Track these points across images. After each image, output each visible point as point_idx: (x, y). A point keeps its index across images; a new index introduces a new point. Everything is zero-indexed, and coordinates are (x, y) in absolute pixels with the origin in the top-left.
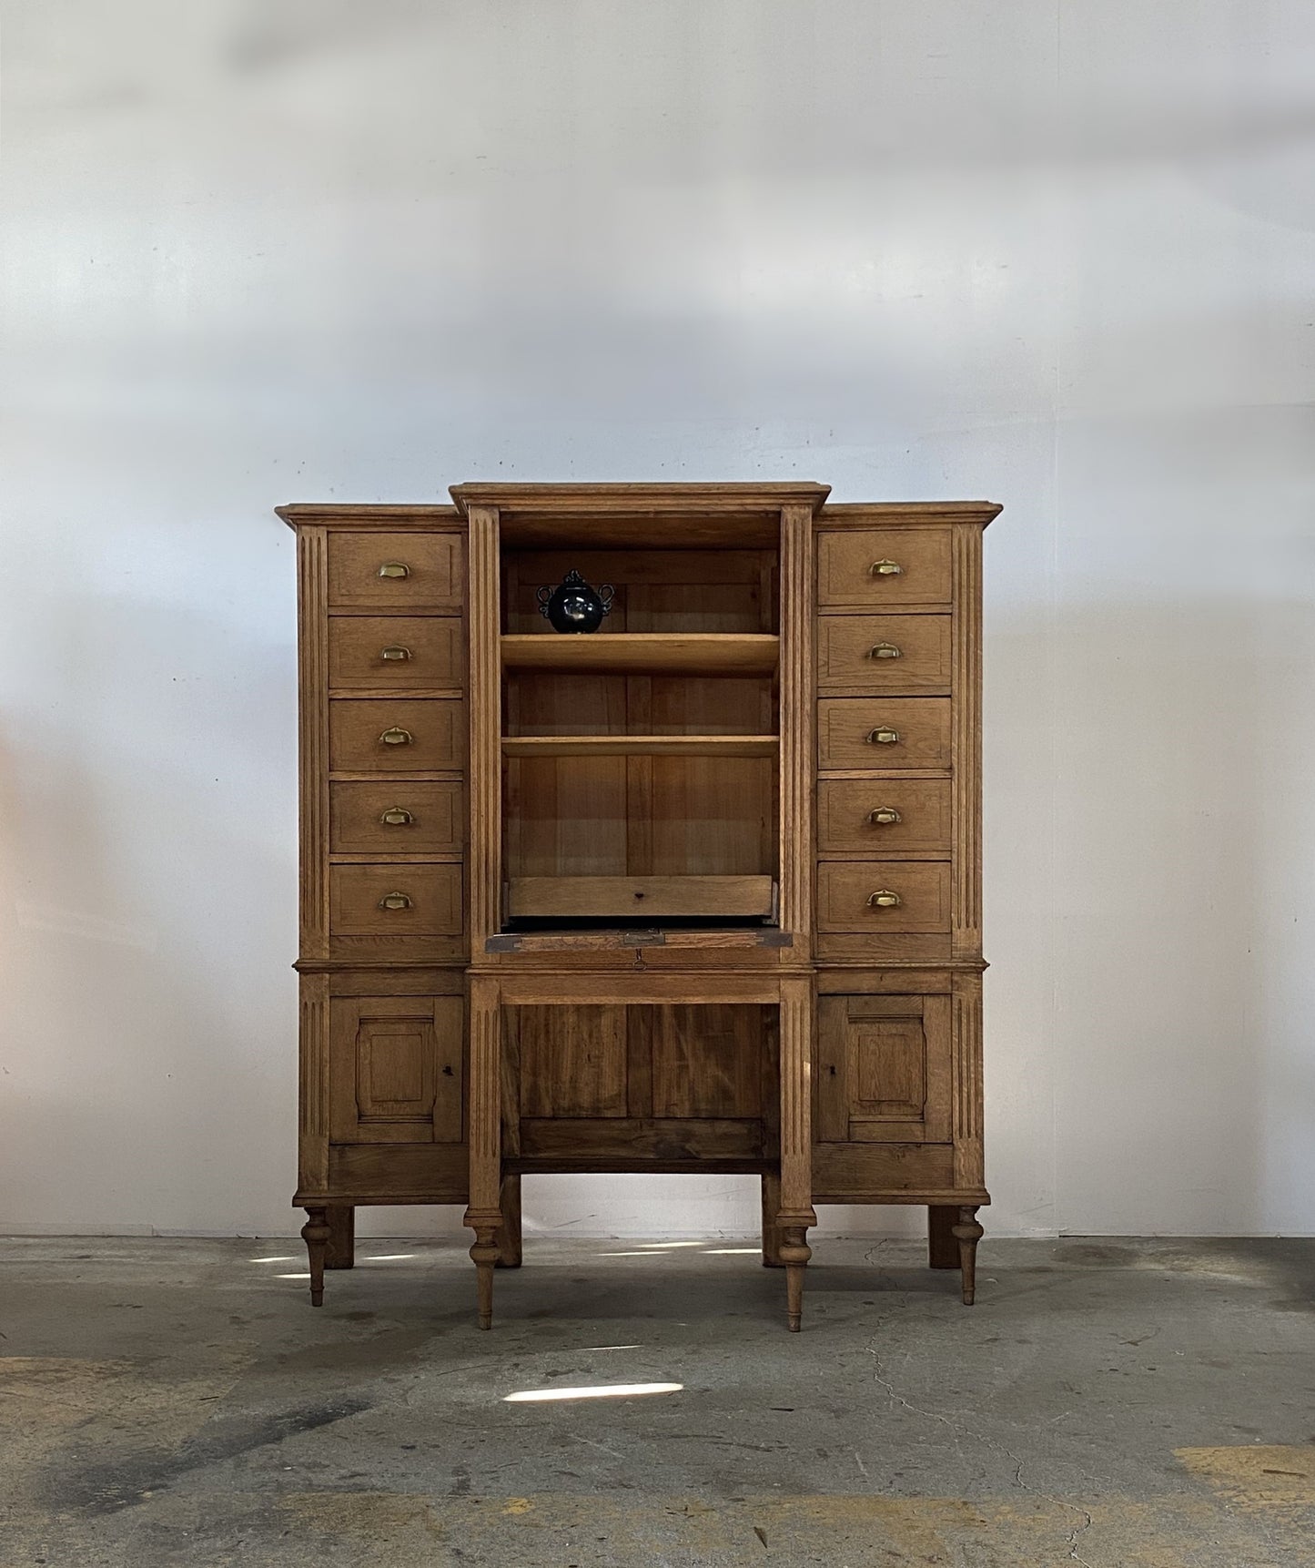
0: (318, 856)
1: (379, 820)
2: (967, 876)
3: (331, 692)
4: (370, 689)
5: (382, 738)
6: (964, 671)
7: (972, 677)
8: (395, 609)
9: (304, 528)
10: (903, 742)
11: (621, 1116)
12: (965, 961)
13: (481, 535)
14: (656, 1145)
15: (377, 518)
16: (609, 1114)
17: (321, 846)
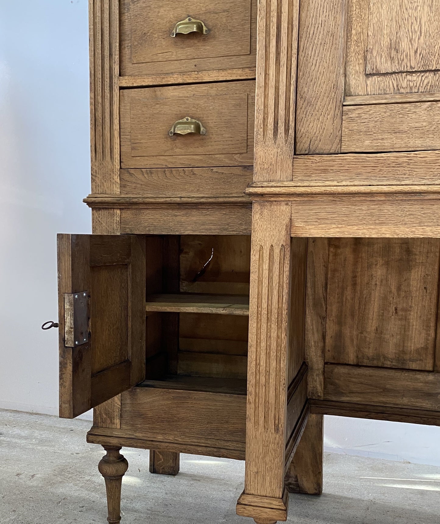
0: (107, 80)
1: (171, 33)
11: (427, 369)
16: (414, 366)
17: (111, 69)
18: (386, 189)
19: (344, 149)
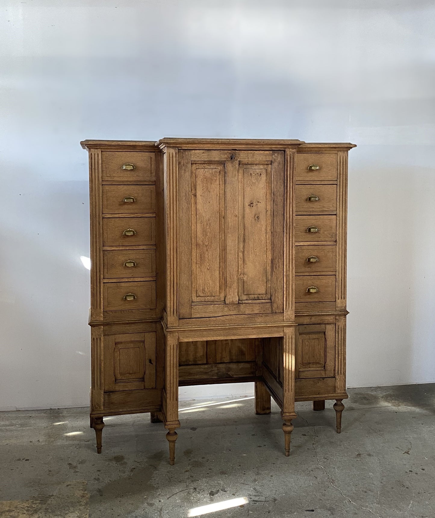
0: (98, 280)
1: (123, 265)
2: (342, 280)
3: (103, 215)
4: (119, 214)
5: (124, 233)
6: (341, 205)
7: (344, 208)
8: (129, 182)
9: (91, 149)
10: (319, 232)
11: (204, 363)
12: (340, 312)
13: (171, 159)
14: (217, 373)
15: (122, 146)
16: (200, 363)
17: (100, 276)
18: (204, 328)
19: (192, 317)
